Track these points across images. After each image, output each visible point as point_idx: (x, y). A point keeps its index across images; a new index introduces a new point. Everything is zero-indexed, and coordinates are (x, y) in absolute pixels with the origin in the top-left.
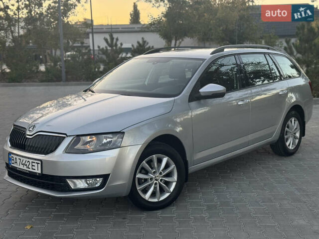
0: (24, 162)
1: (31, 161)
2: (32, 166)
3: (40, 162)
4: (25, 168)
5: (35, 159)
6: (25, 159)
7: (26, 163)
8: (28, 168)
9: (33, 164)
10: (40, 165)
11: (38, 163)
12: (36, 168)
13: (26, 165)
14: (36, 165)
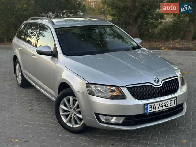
0: (163, 104)
1: (169, 101)
2: (170, 103)
3: (176, 98)
4: (164, 108)
5: (173, 98)
6: (164, 102)
7: (166, 104)
8: (167, 106)
9: (171, 102)
10: (176, 101)
11: (174, 100)
12: (173, 104)
13: (165, 106)
14: (173, 102)
